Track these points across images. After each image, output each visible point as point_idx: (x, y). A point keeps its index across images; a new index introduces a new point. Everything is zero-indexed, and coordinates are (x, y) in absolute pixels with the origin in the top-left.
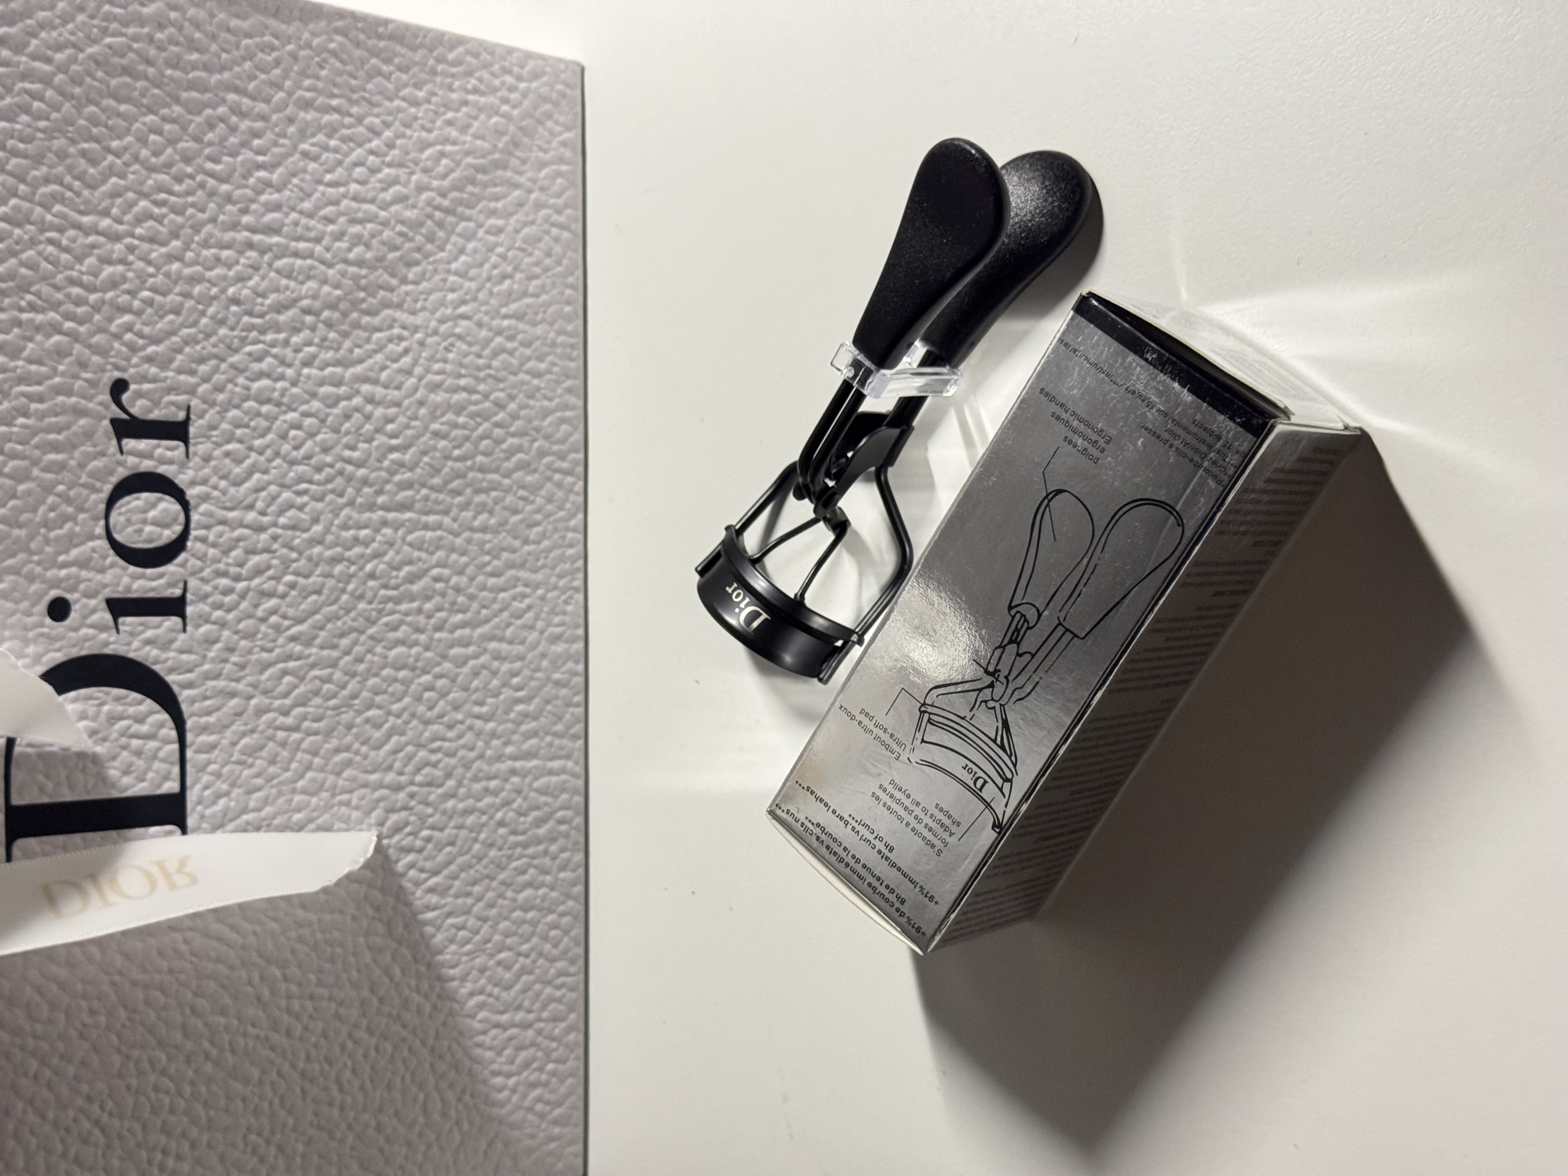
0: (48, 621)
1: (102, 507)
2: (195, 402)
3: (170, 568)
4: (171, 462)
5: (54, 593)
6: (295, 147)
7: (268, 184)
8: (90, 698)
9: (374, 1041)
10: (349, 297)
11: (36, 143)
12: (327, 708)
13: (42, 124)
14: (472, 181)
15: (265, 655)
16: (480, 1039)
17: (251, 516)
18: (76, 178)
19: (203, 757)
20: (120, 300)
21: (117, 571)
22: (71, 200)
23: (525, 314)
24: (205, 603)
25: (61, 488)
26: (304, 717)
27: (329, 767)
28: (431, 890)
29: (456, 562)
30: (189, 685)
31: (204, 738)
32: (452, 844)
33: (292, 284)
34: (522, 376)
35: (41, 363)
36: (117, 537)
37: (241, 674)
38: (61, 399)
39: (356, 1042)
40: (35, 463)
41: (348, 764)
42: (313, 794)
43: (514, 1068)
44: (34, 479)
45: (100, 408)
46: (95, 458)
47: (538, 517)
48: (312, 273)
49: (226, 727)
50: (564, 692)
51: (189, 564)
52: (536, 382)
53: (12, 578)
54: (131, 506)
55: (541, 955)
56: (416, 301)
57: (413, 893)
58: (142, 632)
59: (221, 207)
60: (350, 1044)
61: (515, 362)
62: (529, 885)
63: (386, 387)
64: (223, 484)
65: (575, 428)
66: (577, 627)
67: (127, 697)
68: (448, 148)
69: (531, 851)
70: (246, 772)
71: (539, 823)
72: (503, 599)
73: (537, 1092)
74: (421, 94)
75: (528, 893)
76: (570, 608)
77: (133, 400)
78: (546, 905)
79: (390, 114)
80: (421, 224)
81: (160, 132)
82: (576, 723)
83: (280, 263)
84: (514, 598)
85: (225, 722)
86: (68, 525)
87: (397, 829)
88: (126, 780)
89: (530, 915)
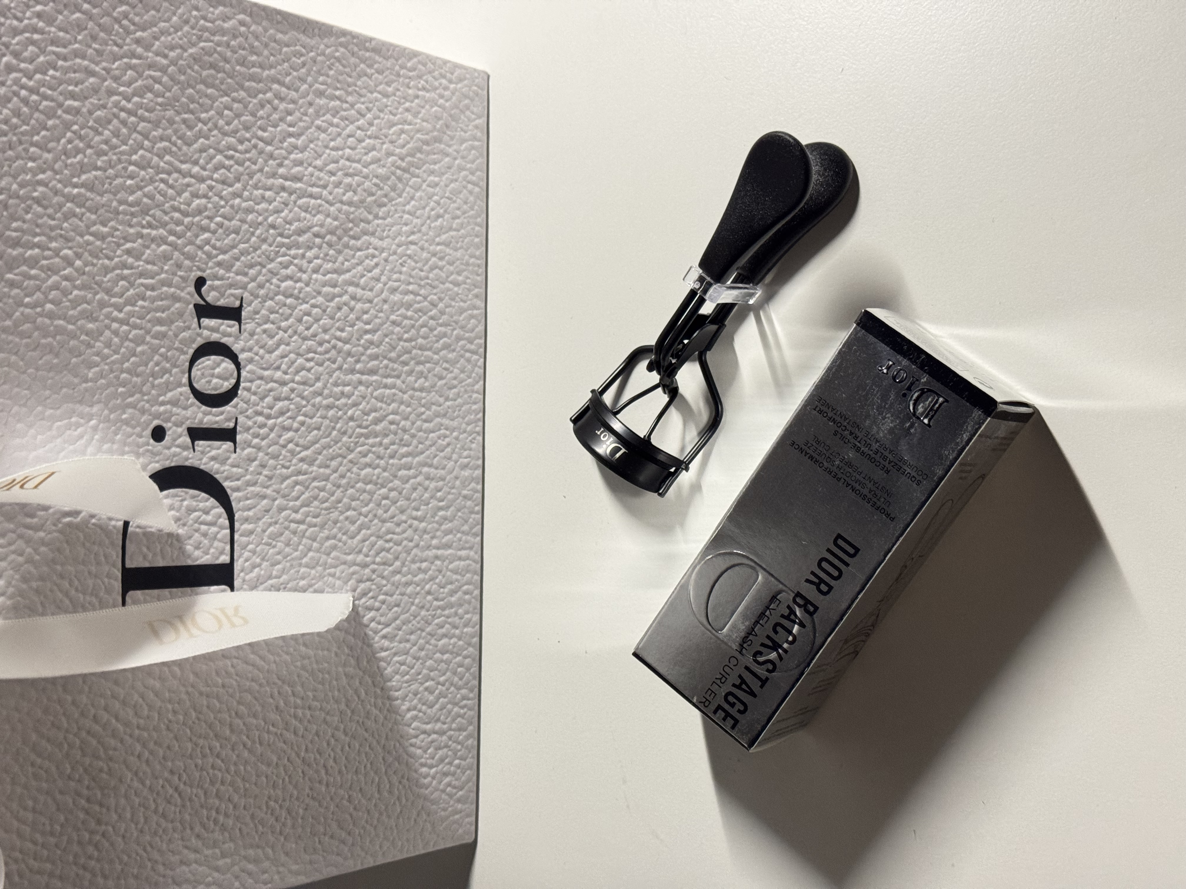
0: (152, 441)
1: (187, 364)
2: (246, 295)
3: (227, 408)
4: (230, 335)
5: (156, 423)
6: (312, 123)
7: (296, 147)
8: (176, 495)
9: (347, 739)
10: (343, 227)
11: (156, 112)
12: (322, 509)
13: (160, 100)
14: (420, 151)
15: (284, 471)
16: (414, 740)
17: (278, 374)
18: (179, 138)
19: (244, 539)
20: (203, 222)
21: (194, 408)
22: (176, 153)
23: (451, 242)
24: (248, 434)
25: (163, 350)
26: (307, 515)
27: (323, 550)
28: (384, 637)
29: (404, 411)
30: (237, 489)
31: (247, 526)
32: (398, 605)
33: (308, 216)
34: (448, 285)
35: (154, 264)
36: (195, 385)
37: (269, 483)
38: (165, 289)
39: (336, 740)
40: (148, 332)
41: (334, 547)
42: (313, 568)
43: (434, 762)
44: (147, 344)
45: (188, 297)
46: (184, 331)
47: (455, 382)
48: (320, 209)
49: (259, 519)
50: (469, 503)
51: (239, 406)
52: (456, 289)
53: (130, 411)
54: (205, 364)
55: (452, 684)
56: (384, 231)
57: (373, 639)
58: (209, 452)
59: (266, 161)
60: (333, 741)
61: (444, 275)
62: (445, 636)
63: (363, 289)
64: (262, 351)
65: (479, 322)
66: (478, 458)
67: (198, 496)
68: (406, 127)
69: (446, 612)
70: (271, 551)
71: (453, 593)
72: (433, 437)
73: (448, 779)
74: (390, 89)
75: (445, 641)
76: (473, 446)
77: (209, 292)
78: (455, 650)
79: (371, 103)
80: (388, 178)
81: (231, 109)
82: (476, 526)
83: (300, 202)
84: (439, 438)
85: (259, 516)
86: (166, 376)
87: (364, 594)
88: (197, 553)
89: (446, 656)
